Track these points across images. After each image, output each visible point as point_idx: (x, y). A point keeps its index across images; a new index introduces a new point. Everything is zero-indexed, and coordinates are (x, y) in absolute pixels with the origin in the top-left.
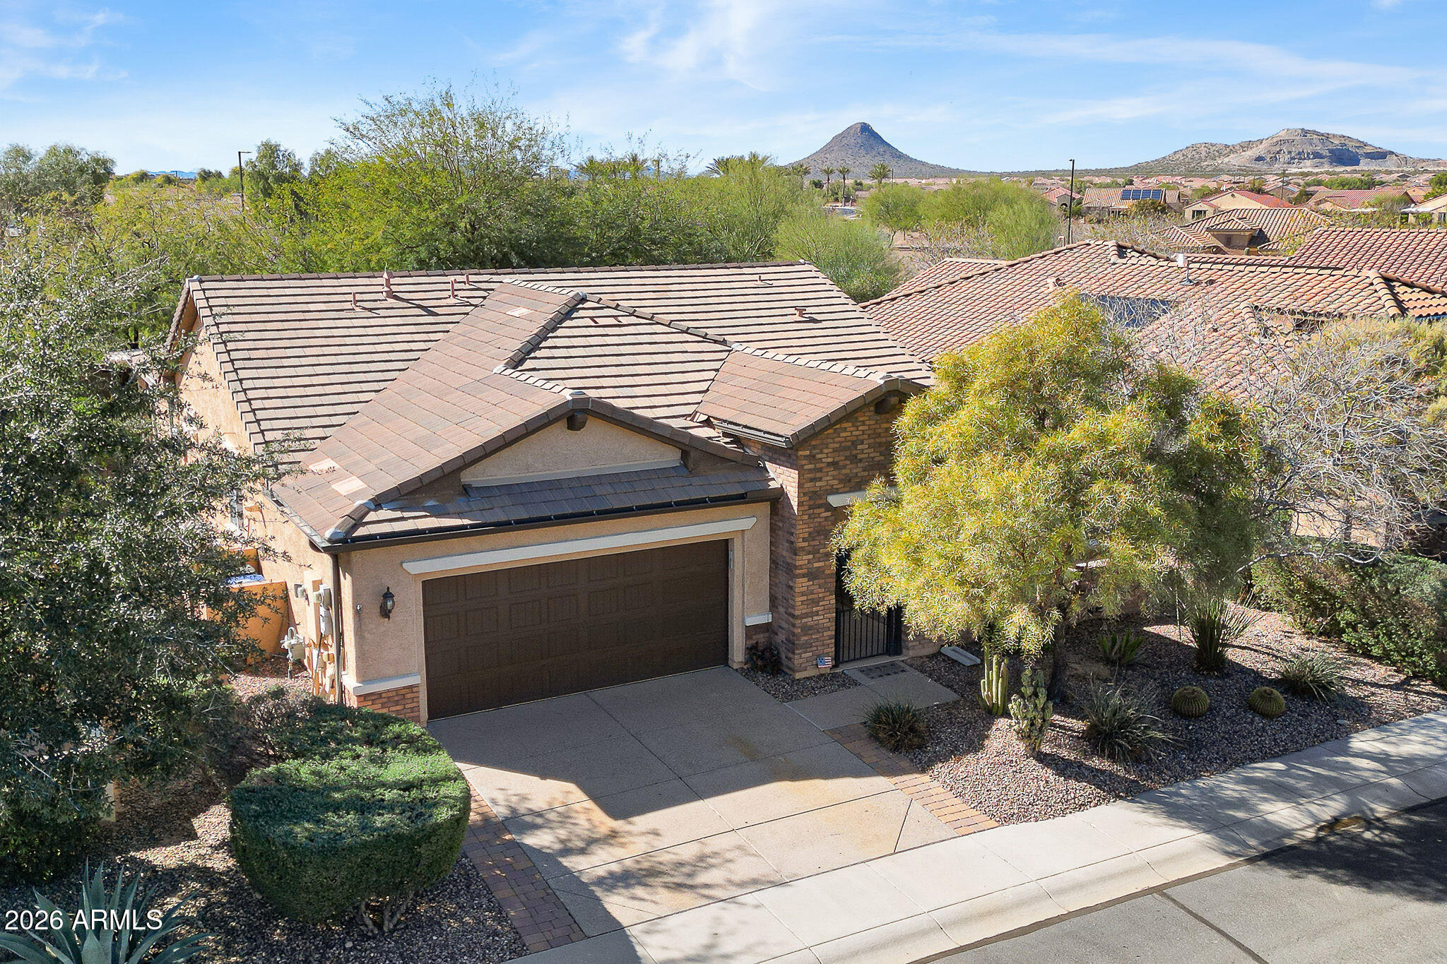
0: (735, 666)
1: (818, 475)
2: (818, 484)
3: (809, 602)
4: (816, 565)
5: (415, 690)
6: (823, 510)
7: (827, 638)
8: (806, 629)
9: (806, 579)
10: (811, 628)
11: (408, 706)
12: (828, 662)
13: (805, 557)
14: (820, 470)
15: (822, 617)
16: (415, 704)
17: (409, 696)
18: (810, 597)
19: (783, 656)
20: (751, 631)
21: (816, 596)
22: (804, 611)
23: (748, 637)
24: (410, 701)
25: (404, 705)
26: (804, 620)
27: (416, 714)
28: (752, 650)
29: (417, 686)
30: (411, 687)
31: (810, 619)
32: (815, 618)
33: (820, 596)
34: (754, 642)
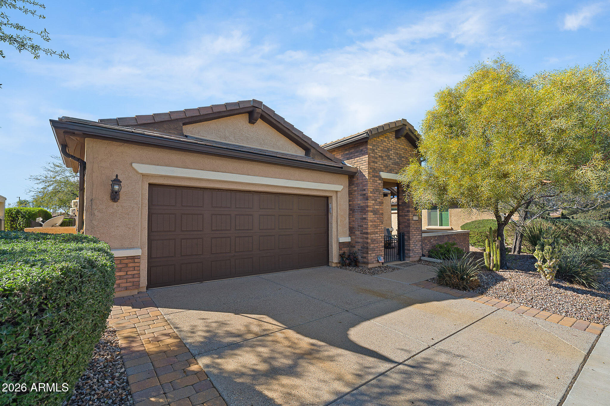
0: (334, 265)
1: (376, 160)
2: (376, 165)
3: (374, 226)
4: (376, 207)
5: (136, 260)
6: (378, 179)
7: (381, 247)
8: (373, 241)
9: (372, 214)
10: (375, 240)
11: (129, 273)
12: (382, 260)
13: (372, 202)
14: (376, 158)
15: (378, 235)
16: (135, 272)
17: (131, 265)
18: (374, 223)
19: (360, 257)
20: (342, 245)
21: (376, 223)
22: (372, 231)
23: (340, 249)
24: (131, 269)
25: (127, 272)
26: (372, 236)
27: (136, 280)
28: (342, 256)
29: (138, 257)
30: (133, 258)
31: (374, 235)
32: (376, 235)
33: (378, 223)
34: (343, 252)
